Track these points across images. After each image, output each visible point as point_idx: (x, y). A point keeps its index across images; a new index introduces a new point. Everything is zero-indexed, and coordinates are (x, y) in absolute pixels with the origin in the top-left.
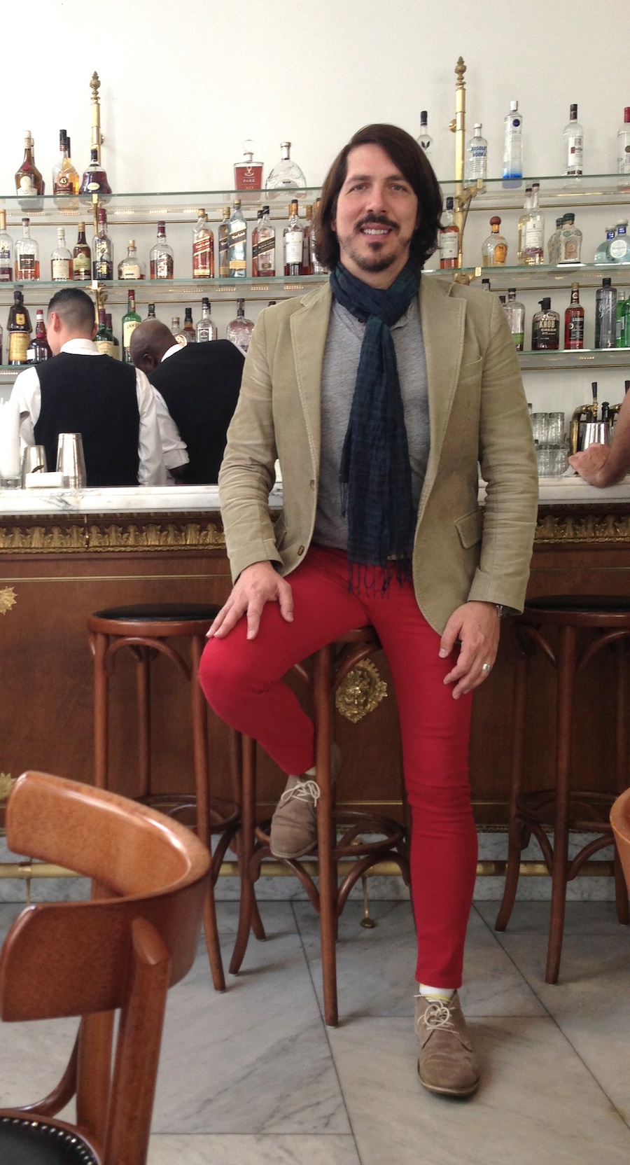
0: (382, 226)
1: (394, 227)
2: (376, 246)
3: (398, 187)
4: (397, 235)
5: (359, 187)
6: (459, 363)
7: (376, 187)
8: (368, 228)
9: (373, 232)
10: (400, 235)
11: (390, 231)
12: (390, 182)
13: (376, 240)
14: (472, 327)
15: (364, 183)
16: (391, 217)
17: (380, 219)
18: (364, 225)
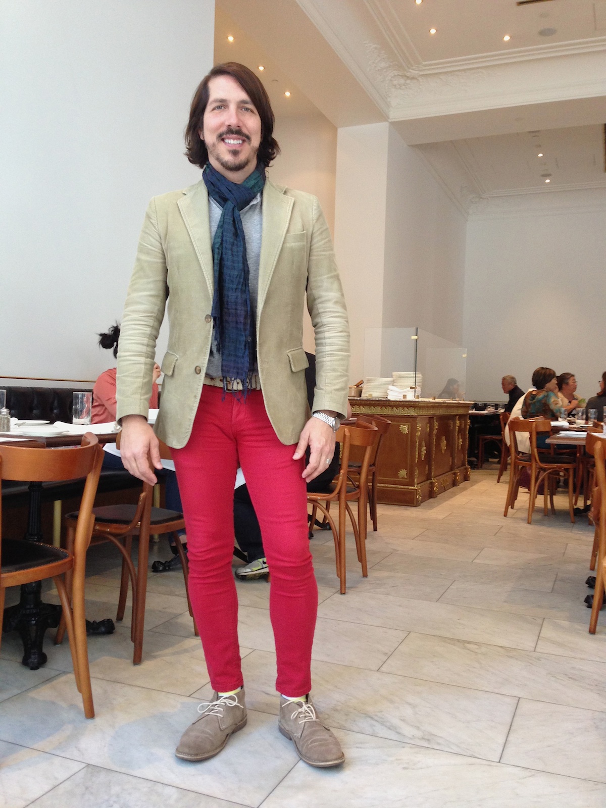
3: (247, 109)
5: (219, 107)
8: (229, 138)
9: (232, 142)
12: (241, 106)
13: (234, 148)
15: (222, 105)
18: (224, 136)
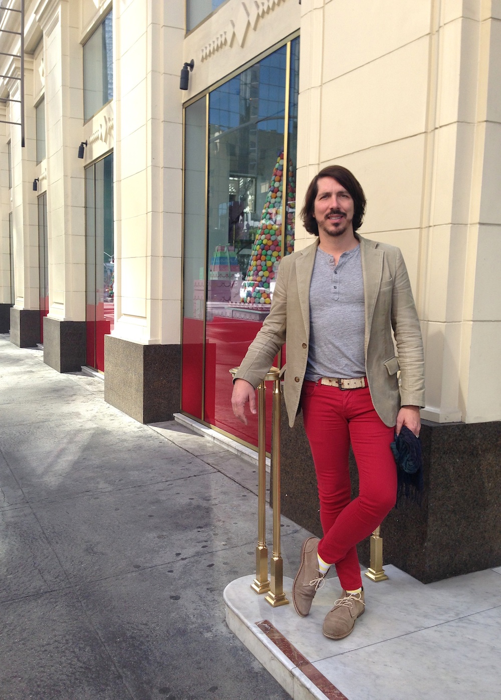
0: (339, 215)
1: (344, 215)
2: (336, 225)
4: (346, 218)
6: (380, 281)
7: (334, 197)
10: (347, 218)
11: (342, 217)
14: (386, 264)
16: (342, 211)
17: (336, 212)
